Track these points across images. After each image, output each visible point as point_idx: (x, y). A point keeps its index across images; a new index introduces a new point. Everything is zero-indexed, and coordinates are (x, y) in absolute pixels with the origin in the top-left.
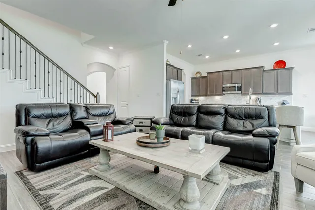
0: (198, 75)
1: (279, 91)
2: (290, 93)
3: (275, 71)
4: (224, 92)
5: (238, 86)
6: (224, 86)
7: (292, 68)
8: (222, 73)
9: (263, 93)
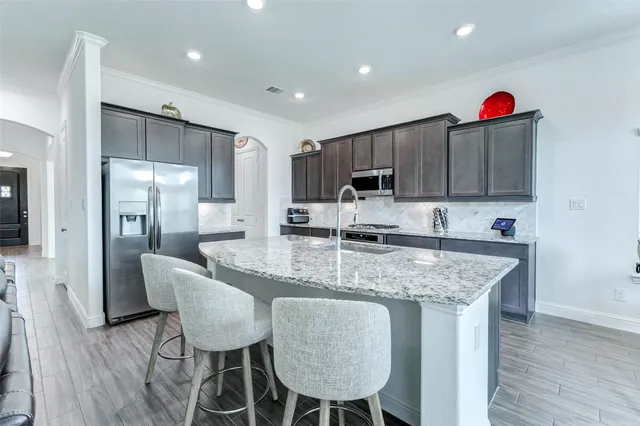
0: (308, 148)
1: (492, 192)
3: (484, 128)
5: (384, 177)
6: (354, 175)
7: (531, 115)
8: (350, 140)
9: (449, 197)
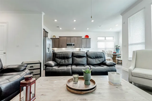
0: (54, 37)
1: (87, 47)
2: (90, 47)
3: (85, 39)
4: (67, 46)
5: (73, 44)
6: (67, 43)
7: (90, 38)
8: (66, 37)
